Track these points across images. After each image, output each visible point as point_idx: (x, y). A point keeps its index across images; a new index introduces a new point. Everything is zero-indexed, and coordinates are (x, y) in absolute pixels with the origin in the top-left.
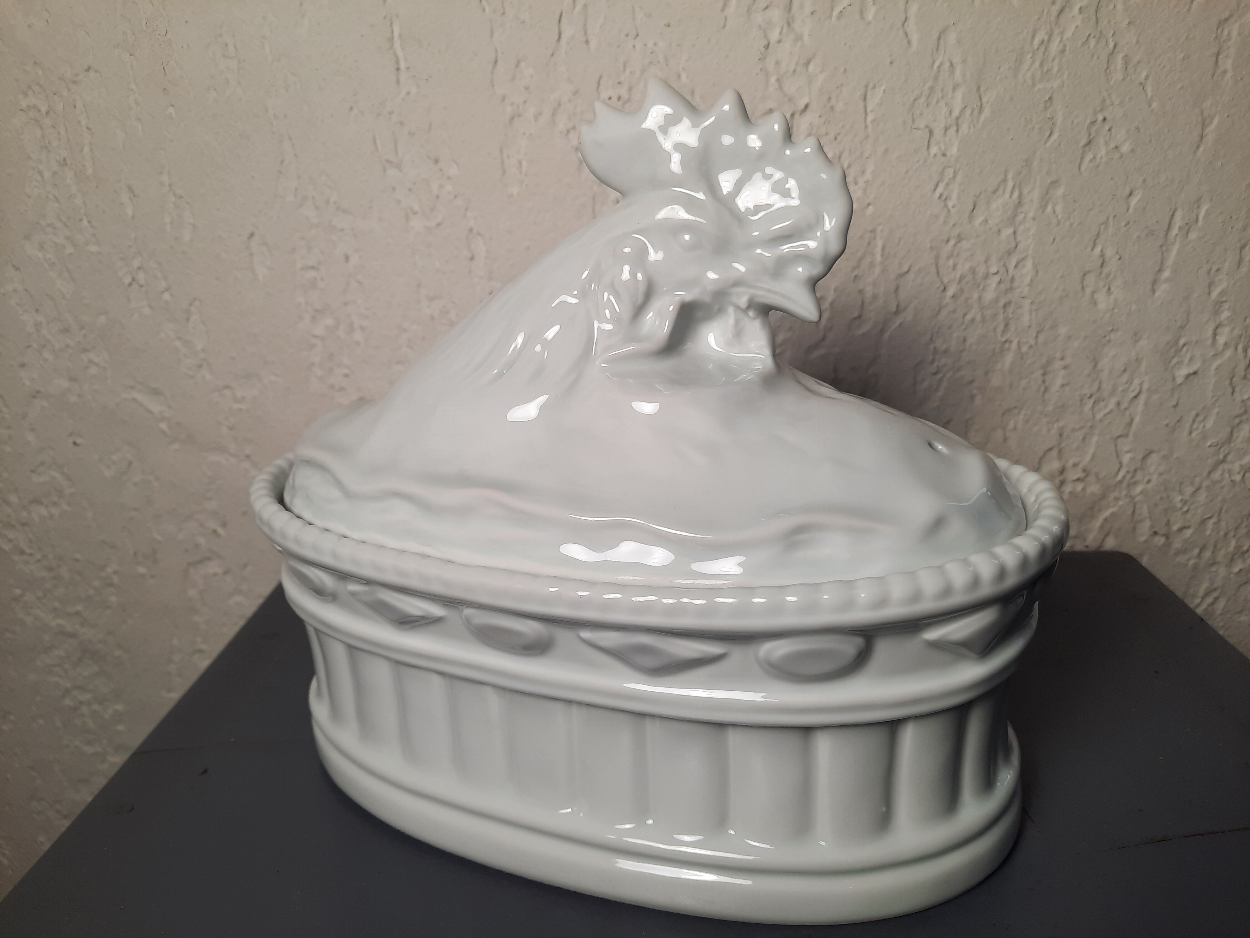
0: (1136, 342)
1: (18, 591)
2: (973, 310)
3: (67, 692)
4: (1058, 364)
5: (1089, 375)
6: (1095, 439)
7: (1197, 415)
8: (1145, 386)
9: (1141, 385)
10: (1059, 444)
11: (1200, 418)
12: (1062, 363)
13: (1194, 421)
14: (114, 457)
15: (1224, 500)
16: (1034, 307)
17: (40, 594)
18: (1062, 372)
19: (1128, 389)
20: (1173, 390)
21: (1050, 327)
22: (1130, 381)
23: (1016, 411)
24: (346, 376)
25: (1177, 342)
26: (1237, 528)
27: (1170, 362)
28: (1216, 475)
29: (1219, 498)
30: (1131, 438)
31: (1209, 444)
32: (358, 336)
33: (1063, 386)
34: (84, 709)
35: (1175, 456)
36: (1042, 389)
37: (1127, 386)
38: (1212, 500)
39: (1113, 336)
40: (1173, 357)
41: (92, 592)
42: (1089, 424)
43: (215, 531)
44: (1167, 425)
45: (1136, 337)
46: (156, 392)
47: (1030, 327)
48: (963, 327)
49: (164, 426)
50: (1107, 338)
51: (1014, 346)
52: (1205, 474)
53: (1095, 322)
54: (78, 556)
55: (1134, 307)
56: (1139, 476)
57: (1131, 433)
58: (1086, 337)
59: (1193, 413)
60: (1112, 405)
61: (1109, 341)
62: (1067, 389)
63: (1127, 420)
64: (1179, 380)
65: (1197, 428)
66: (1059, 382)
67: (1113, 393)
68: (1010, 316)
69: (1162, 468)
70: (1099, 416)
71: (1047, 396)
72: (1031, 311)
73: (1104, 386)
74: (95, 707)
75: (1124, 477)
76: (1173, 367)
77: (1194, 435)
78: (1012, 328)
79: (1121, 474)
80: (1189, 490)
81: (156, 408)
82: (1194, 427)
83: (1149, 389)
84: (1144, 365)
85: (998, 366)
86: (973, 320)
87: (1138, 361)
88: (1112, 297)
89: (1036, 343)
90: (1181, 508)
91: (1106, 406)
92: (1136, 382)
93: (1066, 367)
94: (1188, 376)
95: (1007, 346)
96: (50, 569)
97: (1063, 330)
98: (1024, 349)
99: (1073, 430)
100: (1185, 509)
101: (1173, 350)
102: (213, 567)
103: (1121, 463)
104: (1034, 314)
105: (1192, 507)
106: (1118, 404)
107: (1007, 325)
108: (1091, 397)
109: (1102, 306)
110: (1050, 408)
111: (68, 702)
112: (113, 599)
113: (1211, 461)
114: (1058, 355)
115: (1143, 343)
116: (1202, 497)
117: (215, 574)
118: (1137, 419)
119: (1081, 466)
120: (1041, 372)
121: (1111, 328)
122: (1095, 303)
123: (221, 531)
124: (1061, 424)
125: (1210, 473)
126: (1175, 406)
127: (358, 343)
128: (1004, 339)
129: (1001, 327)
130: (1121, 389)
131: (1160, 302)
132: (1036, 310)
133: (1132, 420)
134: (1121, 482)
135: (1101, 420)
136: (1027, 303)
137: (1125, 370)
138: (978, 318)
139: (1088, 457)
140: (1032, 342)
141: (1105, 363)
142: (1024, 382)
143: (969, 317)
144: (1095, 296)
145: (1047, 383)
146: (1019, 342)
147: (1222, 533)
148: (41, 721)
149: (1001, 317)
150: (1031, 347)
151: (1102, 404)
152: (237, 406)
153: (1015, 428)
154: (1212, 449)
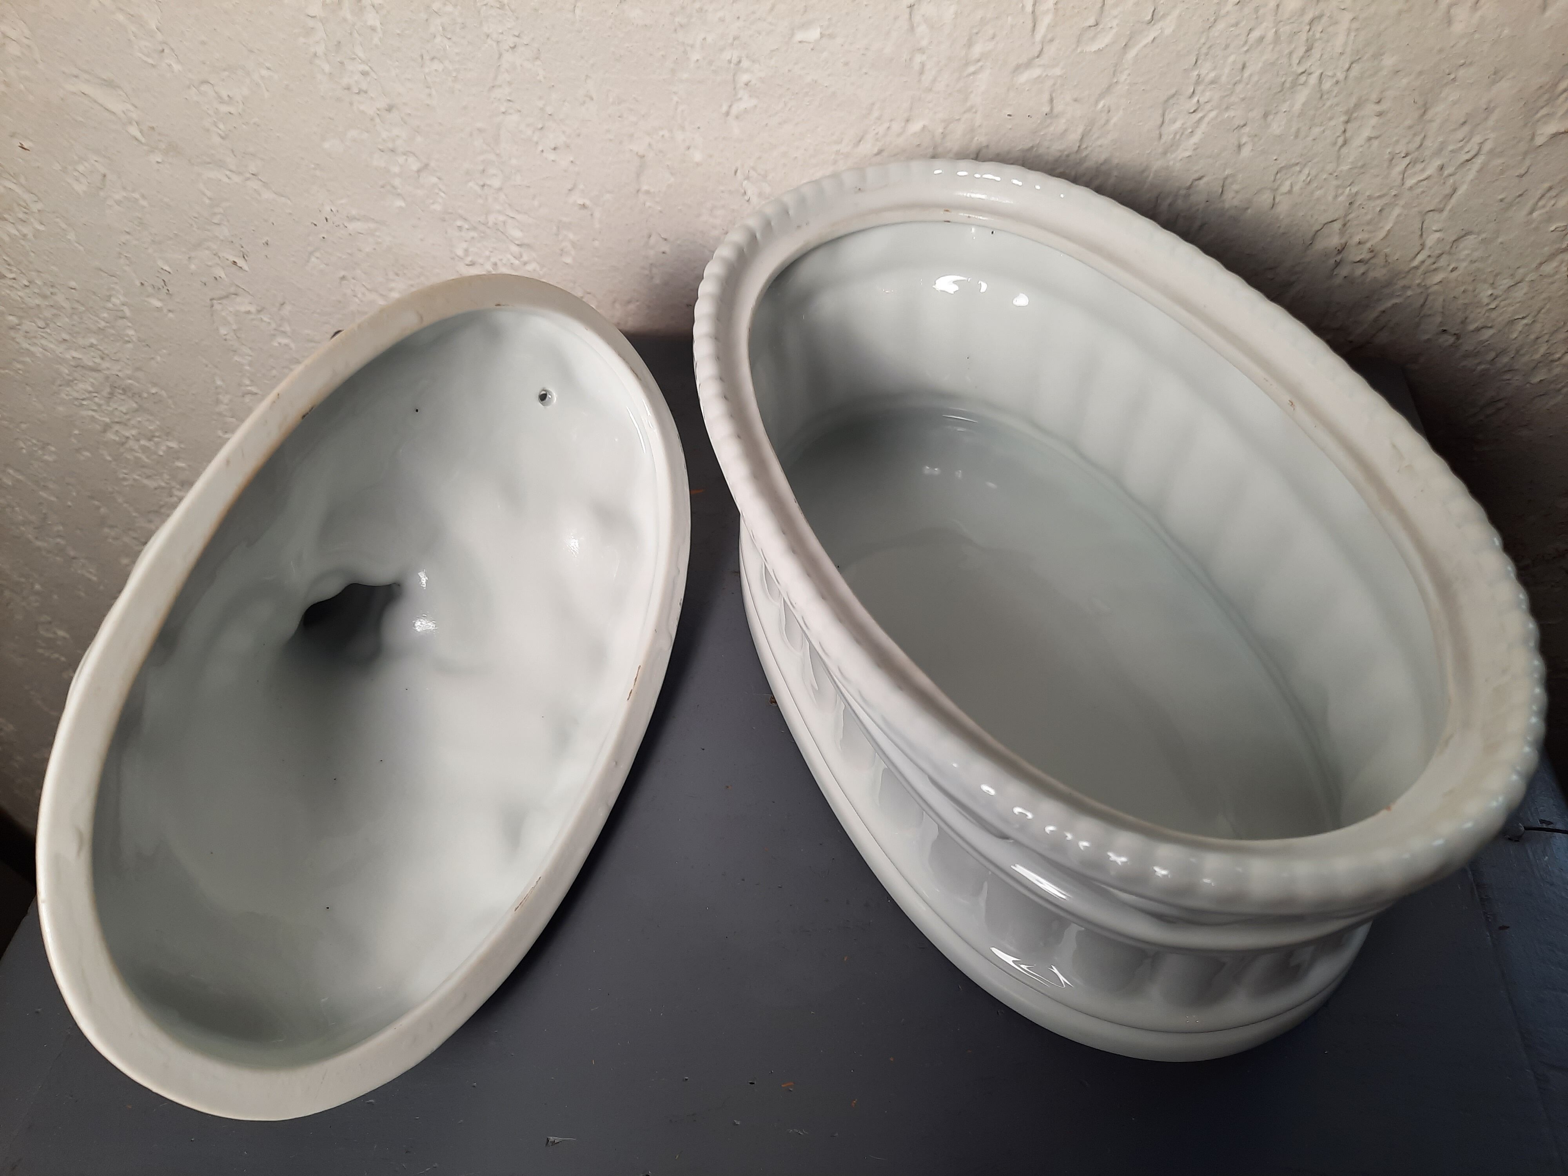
0: (1494, 82)
1: (13, 320)
2: (1265, 24)
3: (106, 428)
4: (1371, 108)
5: (1410, 127)
6: (1397, 211)
7: (1550, 188)
8: (1487, 147)
9: (1481, 144)
10: (1346, 216)
11: (1553, 193)
12: (1378, 108)
13: (1543, 196)
14: (81, 168)
15: (1549, 299)
16: (1355, 25)
17: (41, 324)
18: (1374, 121)
19: (1462, 148)
20: (1525, 154)
21: (1372, 56)
22: (1467, 139)
23: (1298, 168)
24: (364, 74)
25: (1556, 85)
26: (1553, 333)
27: (1537, 112)
28: (1548, 268)
29: (1544, 295)
30: (1445, 213)
31: (1553, 228)
32: (372, 19)
33: (1370, 139)
34: (131, 443)
35: (1500, 240)
36: (1340, 141)
37: (1461, 144)
38: (1533, 298)
39: (1462, 72)
40: (1542, 108)
41: (103, 324)
42: (1394, 192)
43: (235, 263)
44: (1501, 200)
45: (1497, 75)
46: (109, 84)
47: (1341, 54)
48: (1245, 48)
49: (134, 131)
50: (1452, 76)
51: (1313, 80)
52: (1534, 265)
53: (1441, 51)
54: (73, 284)
55: (1506, 31)
56: (1443, 262)
57: (1449, 208)
58: (1420, 73)
59: (1546, 185)
60: (1431, 170)
61: (1454, 80)
62: (1375, 143)
63: (1447, 190)
64: (1539, 140)
65: (1544, 206)
66: (1367, 133)
67: (1439, 152)
68: (1318, 36)
69: (1476, 255)
70: (1410, 182)
71: (1344, 151)
72: (1349, 31)
73: (1428, 143)
74: (143, 442)
75: (1423, 262)
76: (1538, 121)
77: (1535, 215)
78: (1316, 53)
79: (1420, 258)
80: (1505, 283)
81: (117, 107)
82: (1541, 203)
83: (1491, 152)
84: (1494, 117)
85: (1285, 107)
86: (1261, 39)
87: (1488, 110)
88: (1479, 14)
89: (1346, 78)
90: (1488, 304)
91: (1423, 170)
92: (1477, 139)
93: (1380, 114)
94: (1555, 135)
95: (1303, 78)
96: (45, 297)
97: (1389, 61)
98: (1327, 85)
99: (1370, 198)
100: (1492, 306)
101: (1546, 96)
102: (243, 305)
103: (1423, 246)
104: (1353, 34)
105: (1503, 303)
106: (1442, 168)
107: (1309, 50)
108: (1407, 155)
109: (1458, 28)
110: (1345, 167)
111: (111, 436)
112: (131, 332)
113: (1547, 250)
114: (1374, 97)
115: (1504, 85)
116: (1523, 289)
117: (249, 312)
118: (1460, 192)
119: (1368, 245)
120: (1344, 118)
121: (1462, 61)
122: (1450, 23)
123: (241, 262)
124: (1354, 190)
125: (1541, 264)
126: (1521, 176)
127: (373, 29)
128: (1301, 70)
129: (1301, 51)
130: (1450, 148)
131: (1548, 26)
132: (1357, 29)
133: (1455, 190)
134: (1416, 268)
135: (1411, 188)
136: (1348, 16)
137: (1464, 123)
138: (1270, 35)
139: (1382, 234)
140: (1340, 76)
141: (1439, 110)
142: (1316, 130)
143: (1255, 34)
144: (1452, 11)
145: (1348, 134)
146: (1322, 74)
147: (1532, 337)
148: (87, 454)
149: (1303, 36)
150: (1337, 82)
151: (1419, 166)
152: (224, 109)
153: (1290, 192)
154: (1556, 234)
